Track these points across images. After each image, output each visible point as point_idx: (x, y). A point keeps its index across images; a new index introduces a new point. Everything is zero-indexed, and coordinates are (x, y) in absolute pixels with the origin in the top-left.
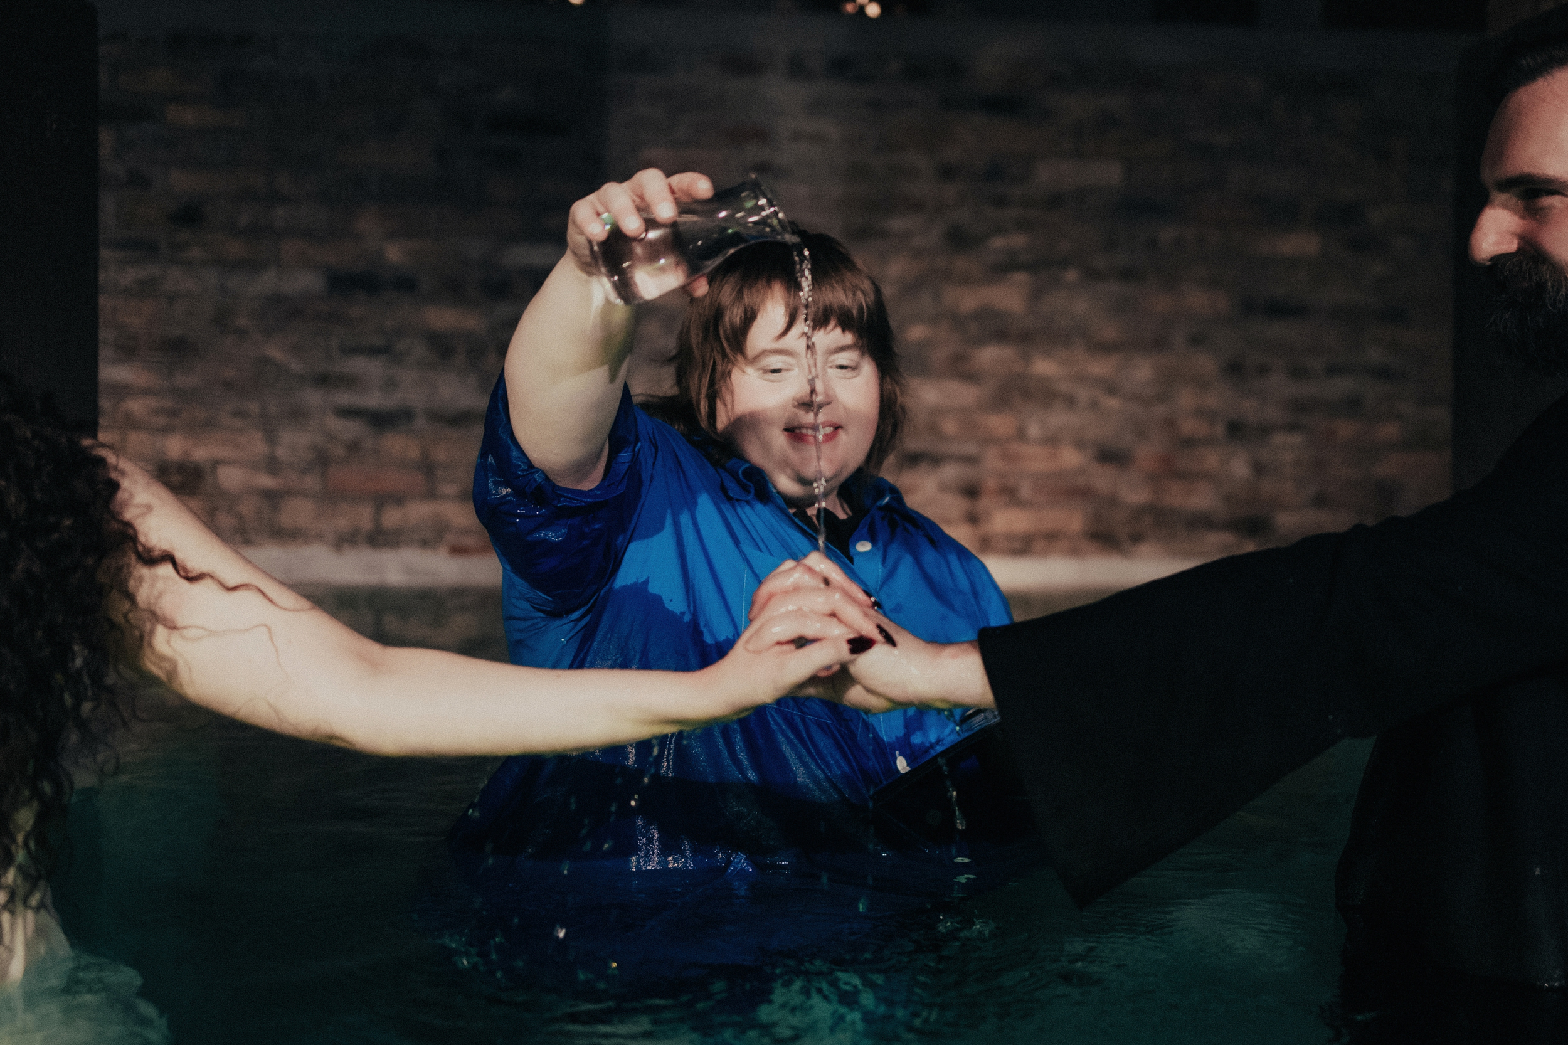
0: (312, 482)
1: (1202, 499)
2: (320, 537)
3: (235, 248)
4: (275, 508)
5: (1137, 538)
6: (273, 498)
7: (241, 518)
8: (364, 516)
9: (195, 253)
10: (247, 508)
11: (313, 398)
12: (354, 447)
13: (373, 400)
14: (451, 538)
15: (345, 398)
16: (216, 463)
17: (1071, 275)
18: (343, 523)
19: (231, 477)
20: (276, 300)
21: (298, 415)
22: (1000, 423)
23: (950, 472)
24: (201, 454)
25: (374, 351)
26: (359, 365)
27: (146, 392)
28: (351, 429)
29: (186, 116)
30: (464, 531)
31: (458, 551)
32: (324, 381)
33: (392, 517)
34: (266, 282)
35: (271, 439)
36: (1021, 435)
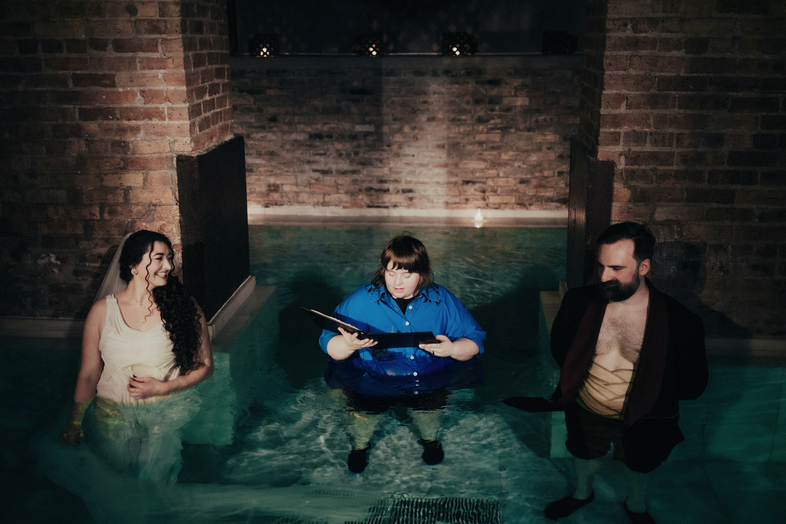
0: (307, 189)
1: (550, 194)
2: (309, 203)
3: (285, 128)
4: (298, 196)
5: (530, 205)
6: (297, 194)
7: (289, 198)
8: (320, 198)
9: (275, 129)
10: (290, 196)
11: (307, 167)
12: (317, 180)
13: (322, 167)
14: (343, 204)
15: (315, 167)
16: (282, 185)
17: (513, 130)
18: (315, 200)
19: (286, 188)
20: (296, 141)
21: (302, 172)
22: (493, 172)
23: (477, 186)
24: (278, 182)
25: (321, 155)
26: (317, 158)
27: (264, 166)
28: (317, 175)
29: (271, 92)
30: (346, 202)
31: (344, 207)
32: (309, 162)
33: (327, 198)
34: (294, 136)
35: (296, 178)
36: (498, 176)
